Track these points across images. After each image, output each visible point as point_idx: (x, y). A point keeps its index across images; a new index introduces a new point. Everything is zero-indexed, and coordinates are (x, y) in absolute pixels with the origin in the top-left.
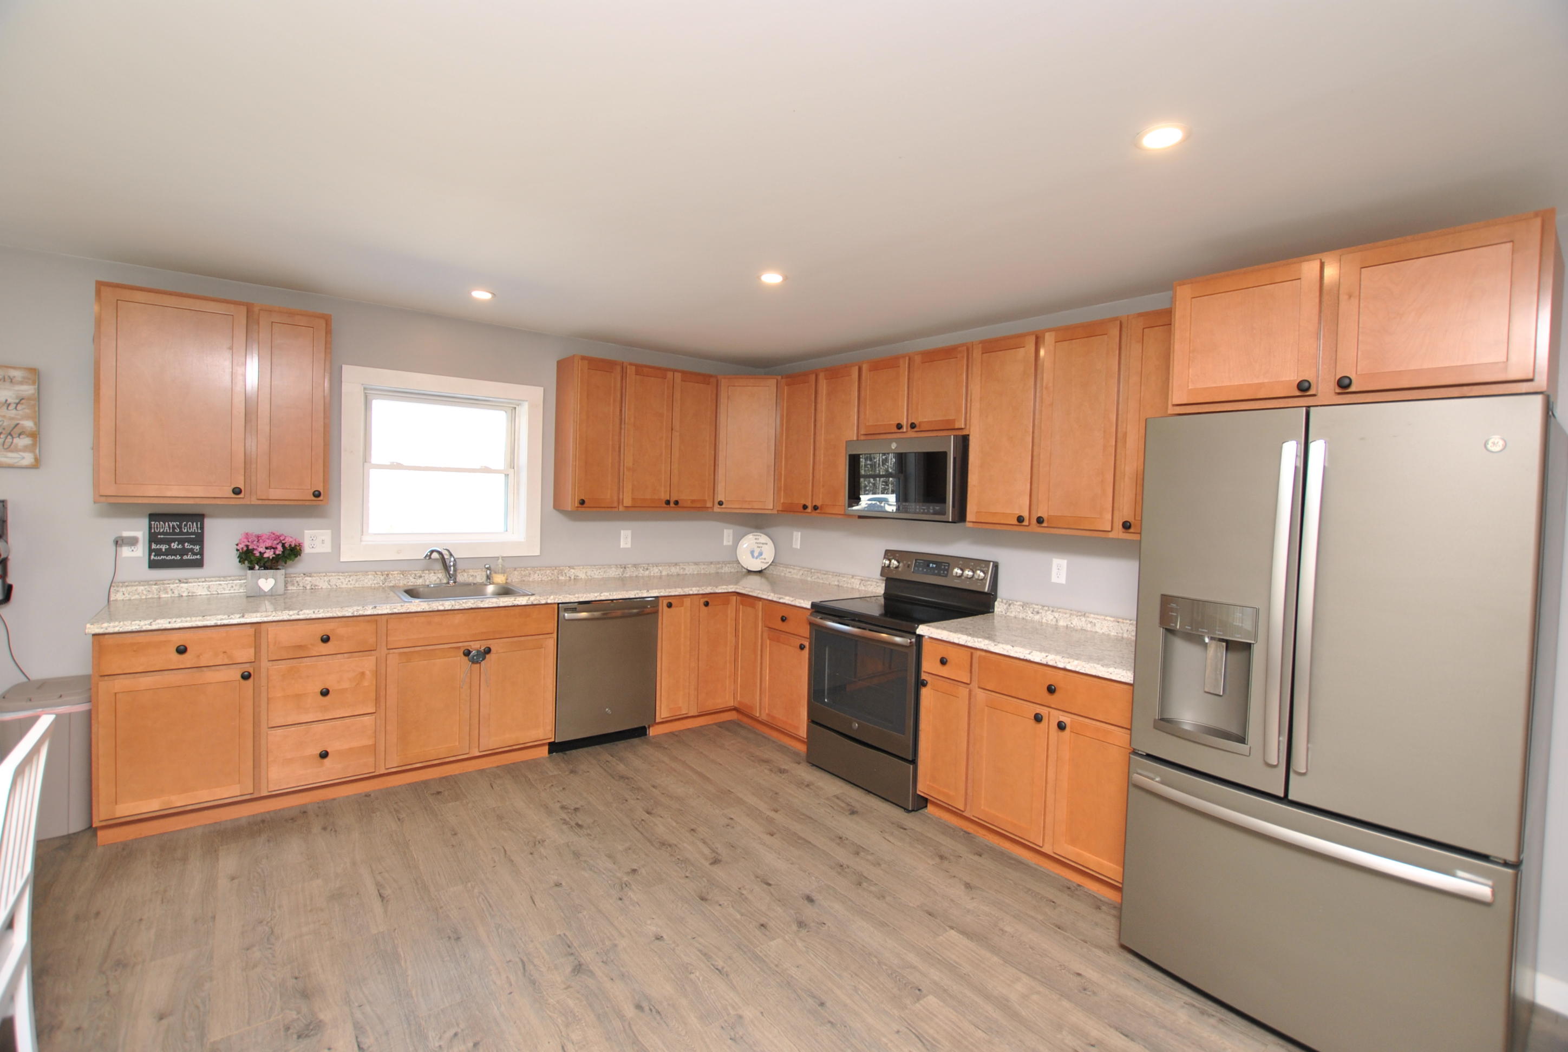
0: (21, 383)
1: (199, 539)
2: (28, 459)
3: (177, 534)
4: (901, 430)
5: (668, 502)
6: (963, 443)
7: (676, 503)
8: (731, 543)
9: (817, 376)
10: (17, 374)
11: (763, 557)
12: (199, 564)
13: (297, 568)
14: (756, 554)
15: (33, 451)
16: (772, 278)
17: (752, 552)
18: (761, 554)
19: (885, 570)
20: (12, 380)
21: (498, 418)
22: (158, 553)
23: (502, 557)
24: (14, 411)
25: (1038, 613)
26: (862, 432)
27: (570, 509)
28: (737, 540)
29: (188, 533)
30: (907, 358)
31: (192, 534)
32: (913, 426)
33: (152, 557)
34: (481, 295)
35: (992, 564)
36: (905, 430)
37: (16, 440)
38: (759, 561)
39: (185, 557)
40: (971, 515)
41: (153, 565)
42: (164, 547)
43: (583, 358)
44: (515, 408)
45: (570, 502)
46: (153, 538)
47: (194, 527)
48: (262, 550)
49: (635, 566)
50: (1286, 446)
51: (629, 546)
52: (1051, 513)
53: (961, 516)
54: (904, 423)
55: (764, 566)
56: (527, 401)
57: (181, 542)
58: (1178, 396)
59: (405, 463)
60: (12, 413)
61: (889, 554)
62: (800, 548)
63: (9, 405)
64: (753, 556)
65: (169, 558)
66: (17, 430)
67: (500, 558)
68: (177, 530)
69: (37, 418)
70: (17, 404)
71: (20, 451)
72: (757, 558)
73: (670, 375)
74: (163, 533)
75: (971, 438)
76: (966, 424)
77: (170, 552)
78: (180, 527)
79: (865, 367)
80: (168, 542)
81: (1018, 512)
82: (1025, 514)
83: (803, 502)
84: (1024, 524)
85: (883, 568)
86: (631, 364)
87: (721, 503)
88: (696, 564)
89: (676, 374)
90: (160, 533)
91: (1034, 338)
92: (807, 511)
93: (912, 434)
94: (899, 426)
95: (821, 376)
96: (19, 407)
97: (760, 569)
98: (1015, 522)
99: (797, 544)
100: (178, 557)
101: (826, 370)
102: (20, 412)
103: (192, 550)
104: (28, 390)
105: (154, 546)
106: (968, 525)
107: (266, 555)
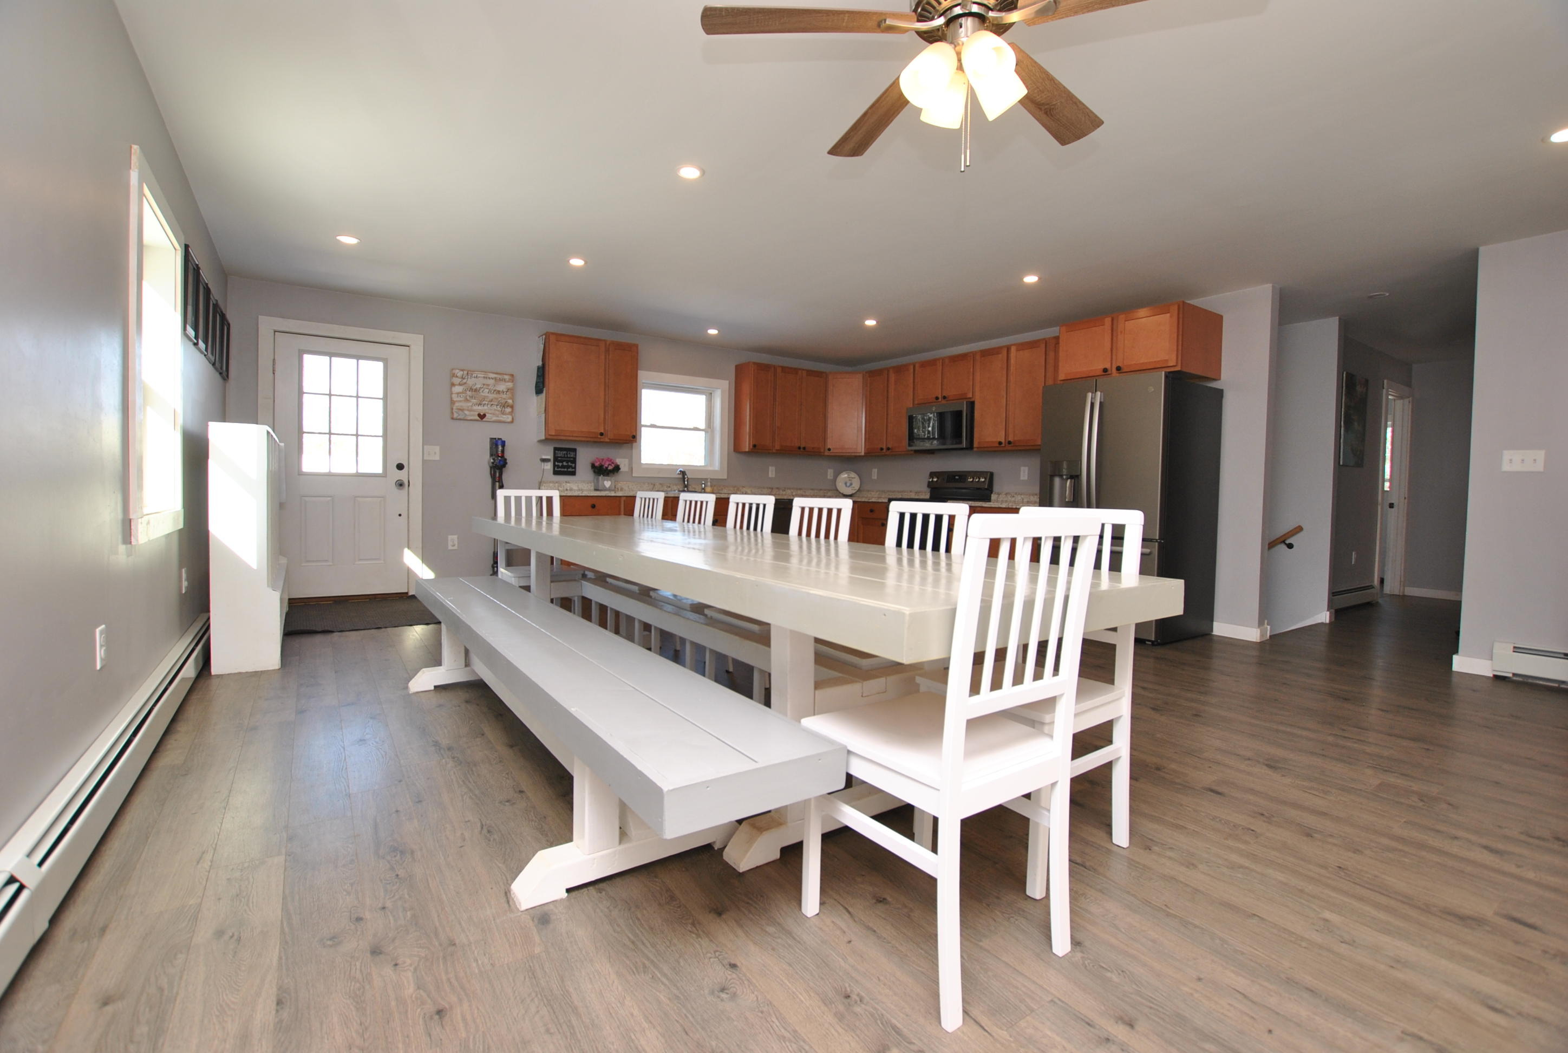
0: (508, 382)
1: (574, 461)
2: (510, 419)
3: (566, 458)
4: (938, 401)
5: (799, 448)
6: (972, 405)
7: (804, 448)
8: (832, 478)
9: (888, 371)
10: (507, 377)
11: (853, 486)
12: (573, 473)
13: (618, 477)
14: (848, 484)
15: (511, 415)
16: (870, 323)
17: (846, 484)
18: (851, 484)
19: (930, 485)
20: (505, 380)
21: (701, 400)
22: (558, 467)
23: (711, 479)
24: (505, 396)
25: (1013, 497)
26: (916, 402)
27: (747, 450)
28: (836, 475)
29: (570, 458)
30: (941, 360)
31: (572, 458)
32: (944, 398)
33: (556, 469)
34: (713, 332)
35: (989, 473)
36: (940, 400)
37: (506, 409)
38: (850, 489)
39: (569, 470)
40: (976, 445)
41: (556, 473)
42: (560, 464)
43: (754, 363)
44: (711, 393)
45: (746, 446)
46: (556, 459)
47: (572, 455)
48: (607, 466)
49: (777, 488)
50: (1088, 394)
51: (774, 476)
52: (1016, 439)
53: (970, 447)
54: (940, 397)
55: (854, 492)
56: (719, 389)
57: (567, 462)
58: (1062, 376)
59: (658, 425)
60: (504, 396)
61: (932, 475)
62: (877, 478)
63: (504, 392)
64: (846, 486)
65: (562, 470)
66: (506, 404)
67: (709, 480)
68: (566, 456)
69: (512, 398)
70: (507, 392)
71: (508, 414)
72: (849, 487)
73: (800, 372)
74: (561, 457)
75: (976, 402)
76: (973, 395)
77: (563, 467)
78: (567, 454)
79: (917, 366)
80: (562, 462)
81: (999, 440)
82: (1003, 441)
83: (880, 446)
84: (1002, 445)
85: (929, 482)
86: (779, 366)
87: (829, 450)
88: (812, 489)
89: (803, 372)
90: (559, 457)
91: (1006, 349)
92: (883, 451)
93: (944, 402)
94: (937, 398)
95: (891, 371)
96: (508, 393)
97: (851, 493)
98: (998, 445)
99: (875, 476)
100: (566, 470)
101: (894, 367)
102: (508, 396)
103: (571, 466)
104: (510, 385)
105: (556, 463)
106: (975, 449)
107: (609, 468)
